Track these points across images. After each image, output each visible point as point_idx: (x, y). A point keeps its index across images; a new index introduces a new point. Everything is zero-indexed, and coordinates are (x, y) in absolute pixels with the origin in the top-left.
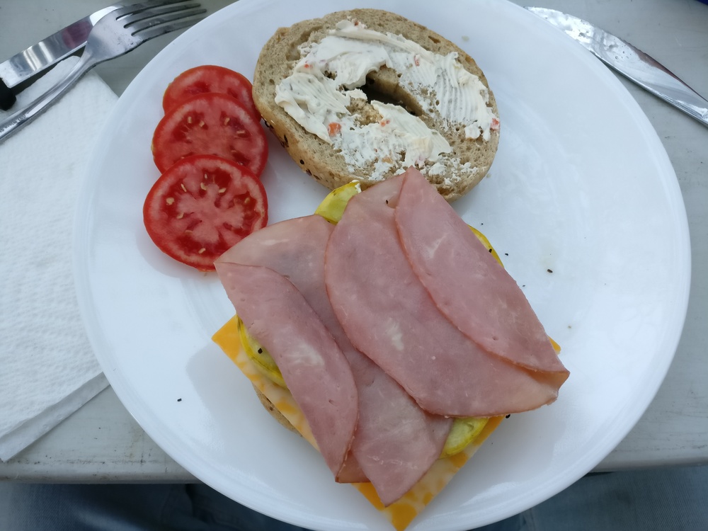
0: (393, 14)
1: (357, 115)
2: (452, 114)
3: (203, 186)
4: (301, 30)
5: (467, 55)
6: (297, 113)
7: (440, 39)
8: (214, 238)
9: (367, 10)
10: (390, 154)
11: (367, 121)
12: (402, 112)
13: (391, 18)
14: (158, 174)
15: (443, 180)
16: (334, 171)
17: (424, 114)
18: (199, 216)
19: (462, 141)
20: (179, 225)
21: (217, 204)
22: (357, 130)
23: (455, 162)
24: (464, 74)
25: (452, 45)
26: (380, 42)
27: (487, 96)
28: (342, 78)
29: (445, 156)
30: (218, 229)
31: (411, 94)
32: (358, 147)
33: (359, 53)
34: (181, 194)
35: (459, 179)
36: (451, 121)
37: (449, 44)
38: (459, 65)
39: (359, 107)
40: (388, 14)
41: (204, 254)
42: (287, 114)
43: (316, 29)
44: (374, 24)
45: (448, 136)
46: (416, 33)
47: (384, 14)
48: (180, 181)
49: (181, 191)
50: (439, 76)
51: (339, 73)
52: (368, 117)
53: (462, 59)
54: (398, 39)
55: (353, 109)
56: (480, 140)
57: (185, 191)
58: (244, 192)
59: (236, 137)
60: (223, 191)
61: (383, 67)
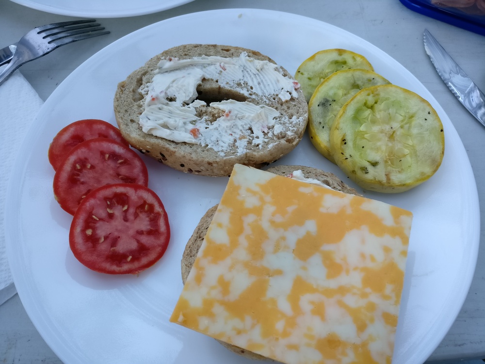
0: (190, 45)
1: (205, 117)
2: (265, 91)
3: (110, 211)
4: (134, 79)
5: (252, 51)
6: (164, 133)
7: (230, 48)
8: (134, 246)
9: (172, 48)
10: (242, 133)
11: (214, 118)
12: (234, 103)
13: (190, 47)
14: (71, 217)
15: (286, 134)
16: (211, 160)
17: (248, 98)
18: (116, 234)
19: (282, 105)
20: (103, 247)
21: (126, 219)
22: (211, 127)
23: (285, 119)
24: (258, 63)
25: (239, 48)
26: (192, 65)
27: (281, 70)
28: (181, 98)
29: (277, 119)
30: (134, 237)
31: (232, 89)
32: (217, 138)
33: (183, 77)
34: (95, 223)
35: (295, 129)
36: (267, 95)
37: (237, 48)
38: (252, 59)
39: (203, 111)
40: (187, 46)
41: (132, 261)
42: (156, 137)
43: (145, 74)
44: (181, 56)
45: (272, 106)
46: (212, 50)
47: (185, 47)
48: (90, 214)
49: (95, 221)
50: (242, 71)
51: (177, 96)
52: (213, 116)
53: (250, 54)
54: (202, 59)
55: (200, 114)
56: (292, 99)
57: (98, 220)
58: (141, 202)
59: (119, 165)
60: (126, 208)
61: (204, 80)
